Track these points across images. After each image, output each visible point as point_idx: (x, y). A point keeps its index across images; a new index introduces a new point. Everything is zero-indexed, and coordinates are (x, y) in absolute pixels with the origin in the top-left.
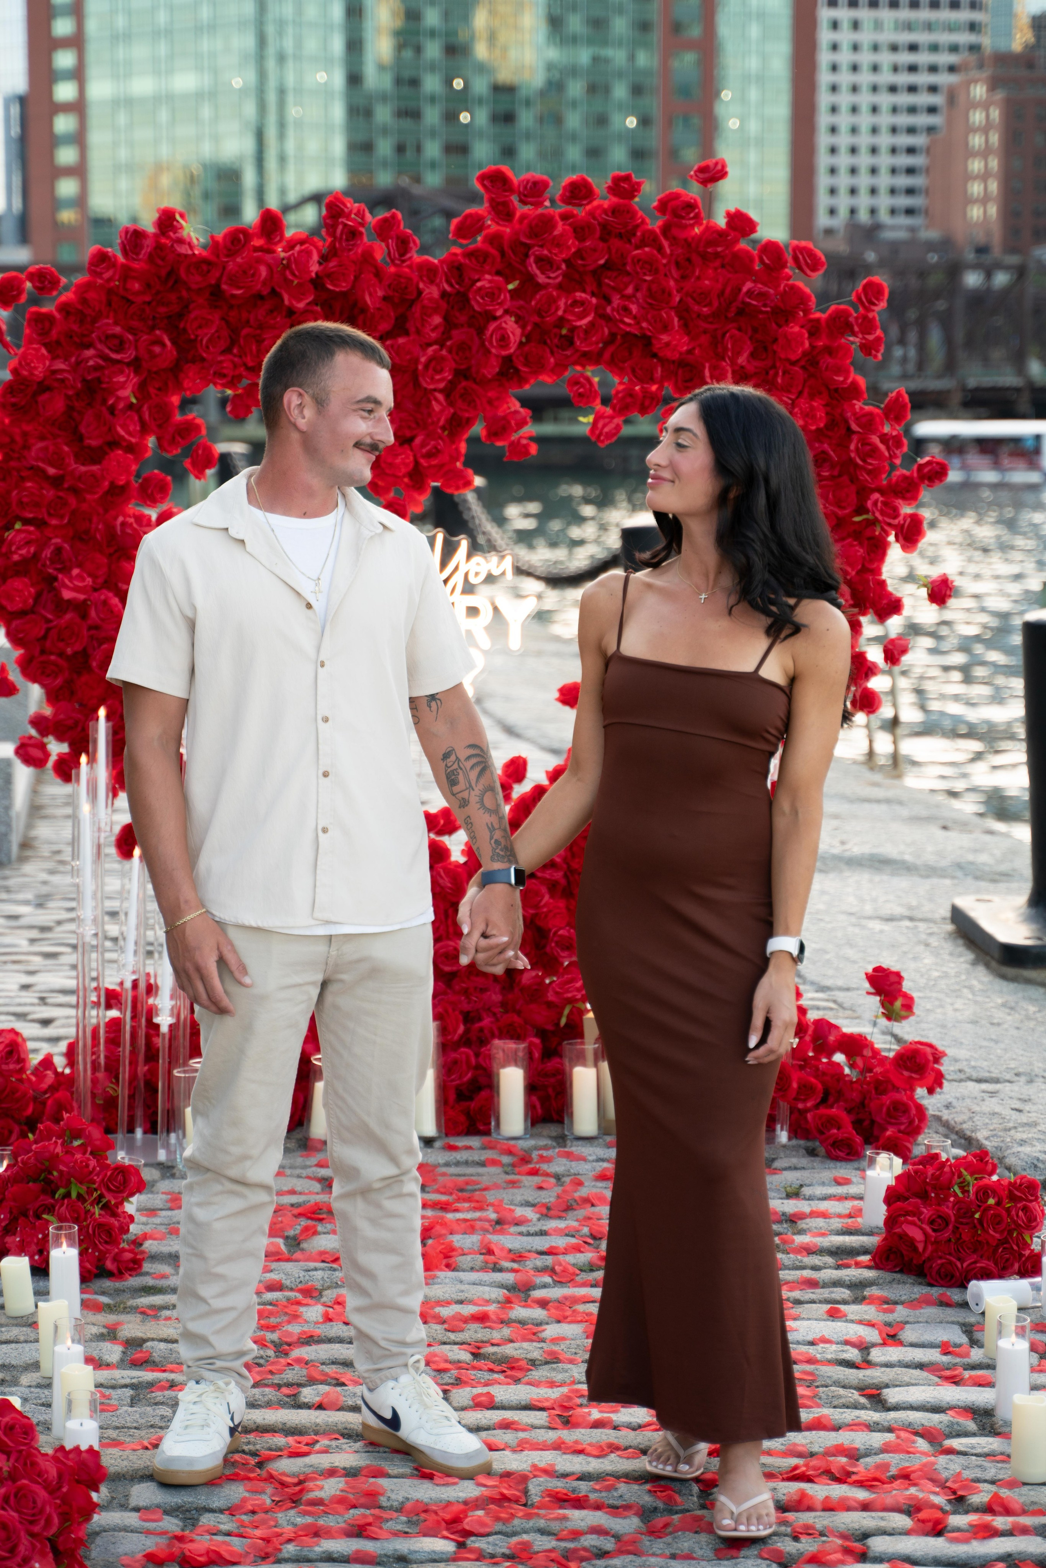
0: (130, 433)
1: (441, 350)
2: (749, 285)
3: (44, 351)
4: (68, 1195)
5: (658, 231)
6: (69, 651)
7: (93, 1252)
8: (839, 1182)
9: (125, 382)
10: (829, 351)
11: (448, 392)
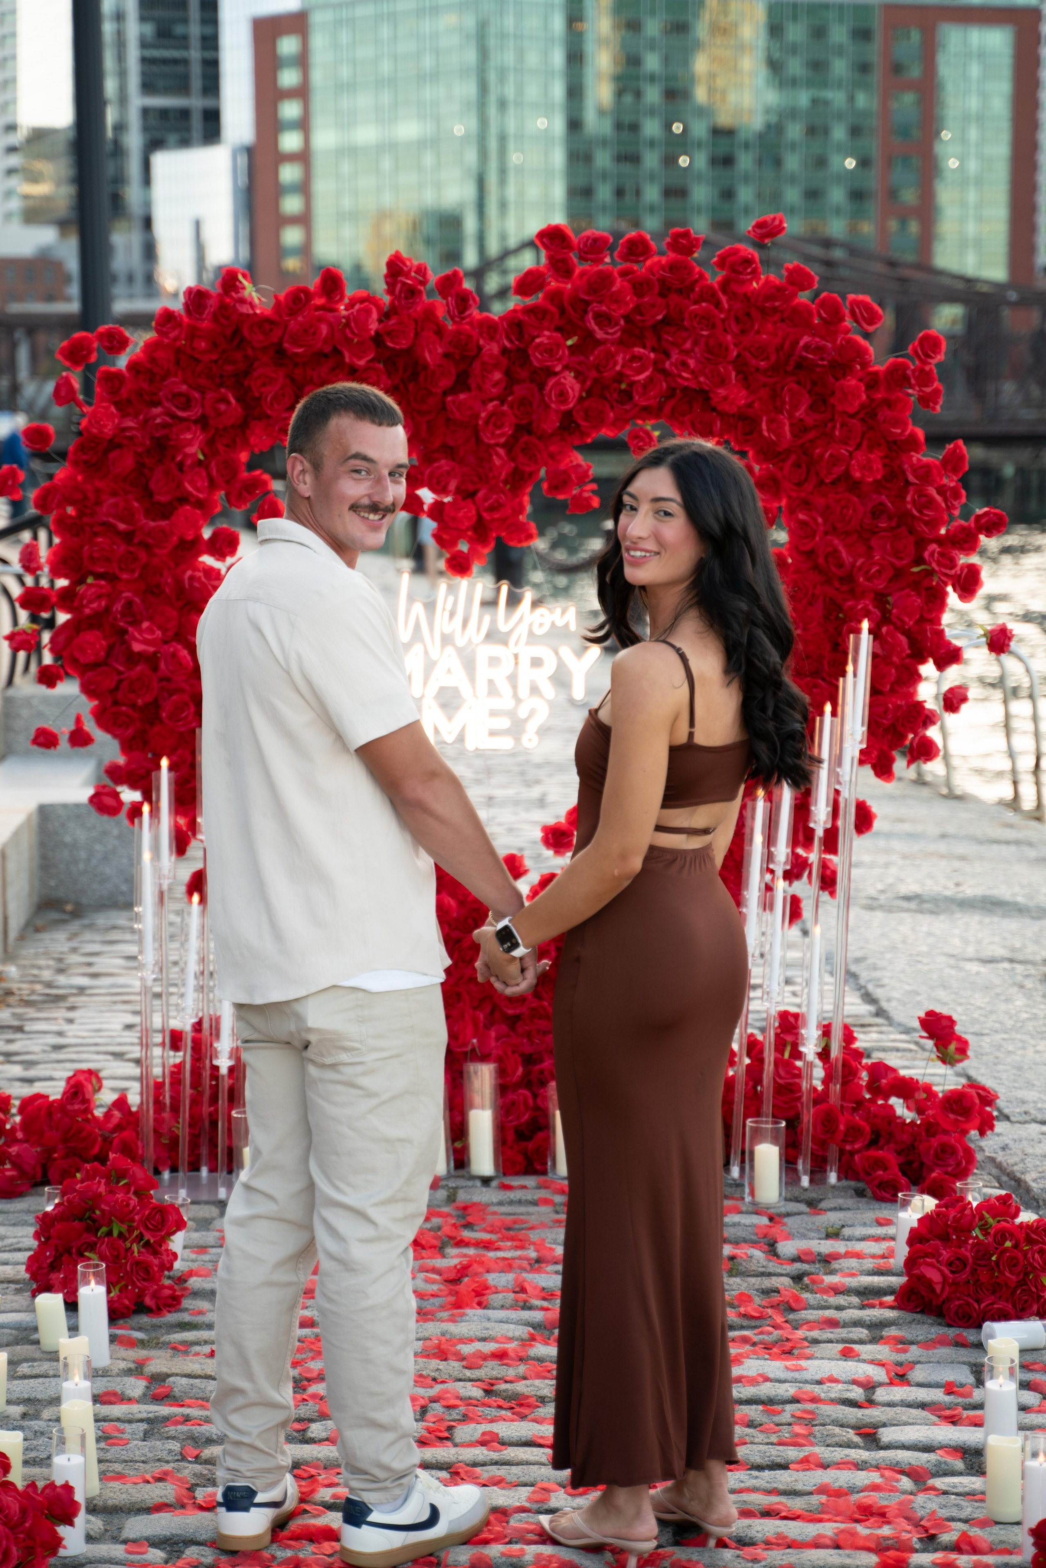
0: (197, 489)
1: (502, 403)
2: (806, 339)
3: (113, 409)
4: (110, 1233)
5: (716, 286)
6: (140, 701)
7: (133, 1289)
8: (880, 1223)
9: (192, 439)
10: (888, 403)
11: (509, 447)
